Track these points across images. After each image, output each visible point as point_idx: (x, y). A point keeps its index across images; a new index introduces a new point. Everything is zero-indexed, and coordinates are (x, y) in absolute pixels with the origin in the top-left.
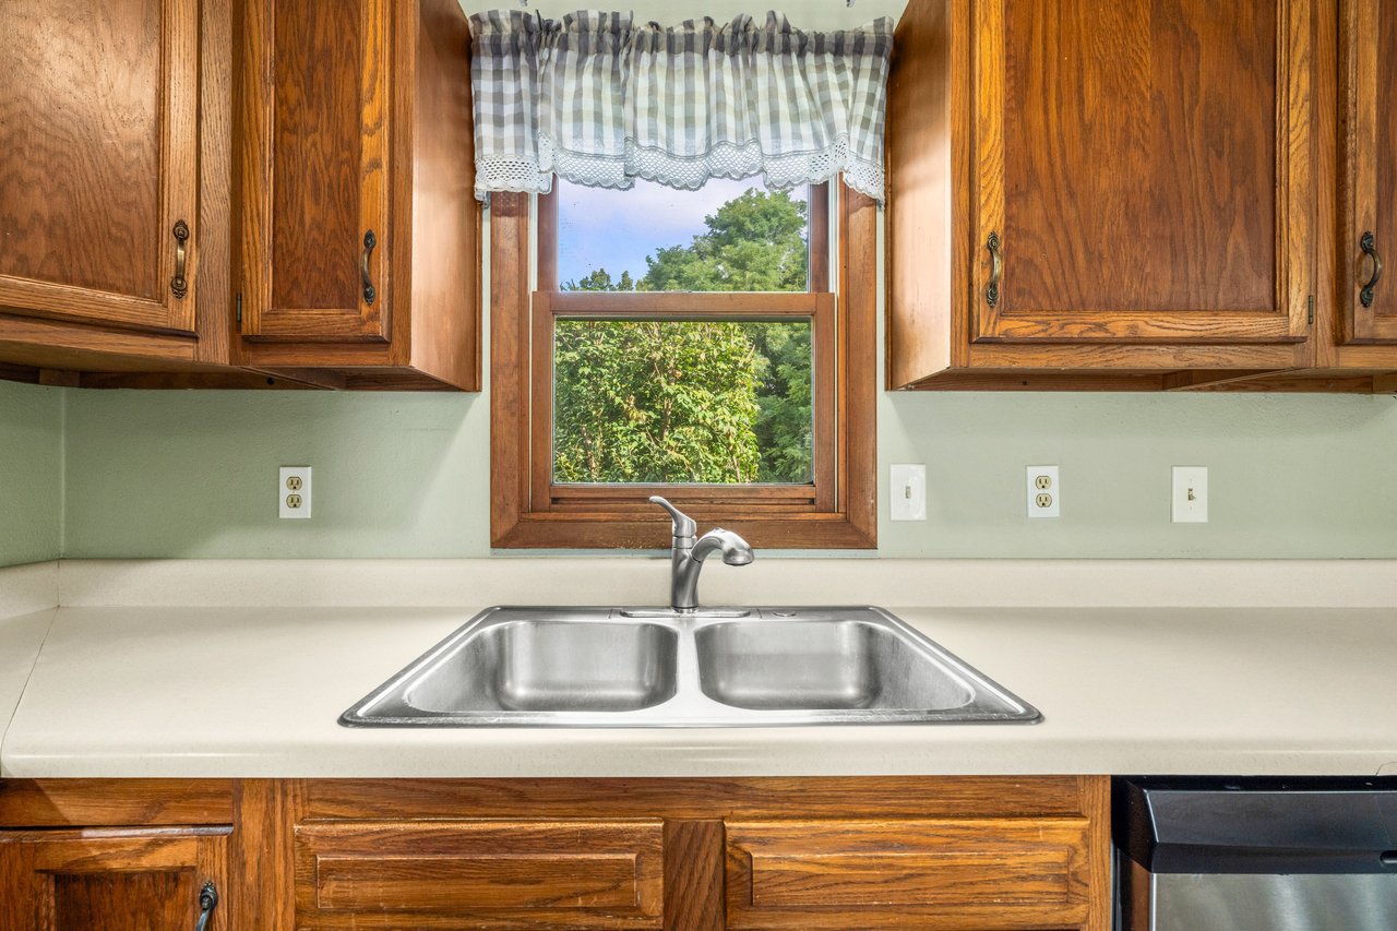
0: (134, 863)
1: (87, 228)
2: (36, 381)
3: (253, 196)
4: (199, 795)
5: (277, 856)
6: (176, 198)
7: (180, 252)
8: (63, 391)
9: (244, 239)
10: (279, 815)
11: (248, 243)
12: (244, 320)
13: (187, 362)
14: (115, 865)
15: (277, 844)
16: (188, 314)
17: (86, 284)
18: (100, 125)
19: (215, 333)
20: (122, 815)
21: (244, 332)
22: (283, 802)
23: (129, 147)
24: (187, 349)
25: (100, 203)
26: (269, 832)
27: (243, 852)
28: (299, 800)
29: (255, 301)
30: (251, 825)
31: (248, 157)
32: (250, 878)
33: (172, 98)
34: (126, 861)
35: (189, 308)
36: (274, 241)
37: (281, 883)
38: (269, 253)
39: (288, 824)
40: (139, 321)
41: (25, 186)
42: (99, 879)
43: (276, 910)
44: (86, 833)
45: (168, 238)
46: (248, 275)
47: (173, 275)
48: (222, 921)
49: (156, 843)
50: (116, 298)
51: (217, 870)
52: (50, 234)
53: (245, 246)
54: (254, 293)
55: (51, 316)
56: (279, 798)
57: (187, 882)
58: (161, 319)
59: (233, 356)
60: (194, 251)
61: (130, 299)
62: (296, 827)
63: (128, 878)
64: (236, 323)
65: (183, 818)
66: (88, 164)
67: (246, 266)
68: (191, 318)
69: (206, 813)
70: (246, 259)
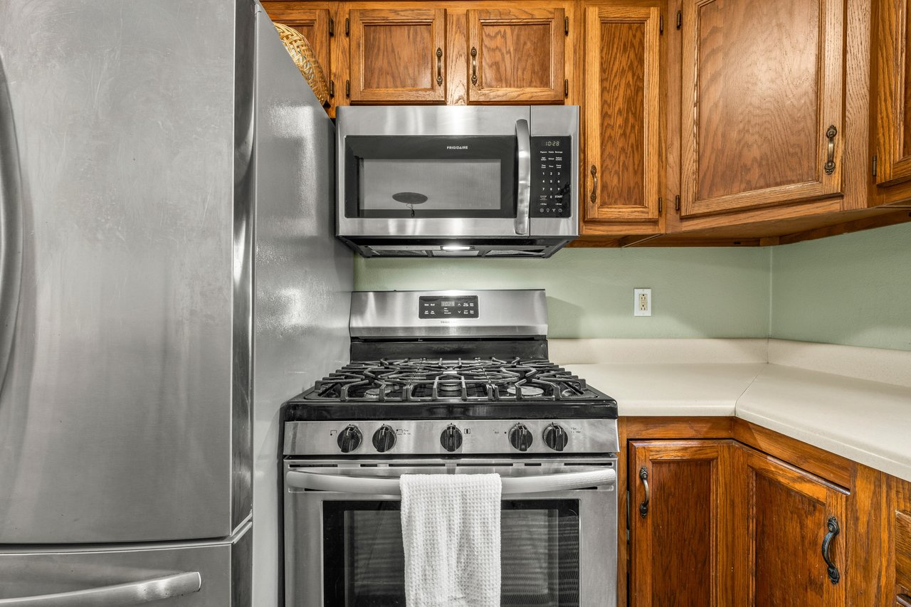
0: (791, 484)
1: (777, 155)
2: (758, 245)
3: (887, 82)
4: (828, 462)
5: (882, 526)
6: (828, 112)
7: (831, 145)
8: (771, 247)
9: (879, 116)
10: (885, 499)
11: (882, 118)
12: (878, 174)
13: (836, 213)
14: (782, 480)
15: (882, 518)
16: (836, 183)
17: (777, 184)
18: (784, 95)
19: (856, 189)
20: (786, 455)
21: (878, 181)
22: (887, 491)
23: (800, 99)
24: (836, 205)
25: (783, 137)
26: (876, 507)
27: (857, 510)
28: (901, 496)
29: (887, 157)
30: (863, 496)
31: (883, 57)
32: (862, 529)
33: (826, 52)
34: (788, 481)
35: (837, 178)
36: (905, 107)
37: (885, 545)
38: (900, 117)
39: (892, 509)
40: (805, 196)
41: (749, 146)
42: (774, 483)
43: (881, 562)
44: (769, 458)
45: (823, 139)
46: (882, 141)
47: (826, 161)
48: (842, 546)
49: (802, 479)
50: (792, 187)
51: (839, 513)
52: (760, 165)
53: (880, 122)
54: (887, 151)
55: (761, 206)
56: (884, 488)
57: (820, 511)
58: (819, 190)
59: (870, 202)
60: (841, 141)
61: (799, 185)
62: (897, 512)
63: (789, 491)
64: (872, 175)
65: (818, 472)
66: (778, 120)
67: (881, 135)
68: (838, 184)
69: (832, 475)
70: (881, 130)
